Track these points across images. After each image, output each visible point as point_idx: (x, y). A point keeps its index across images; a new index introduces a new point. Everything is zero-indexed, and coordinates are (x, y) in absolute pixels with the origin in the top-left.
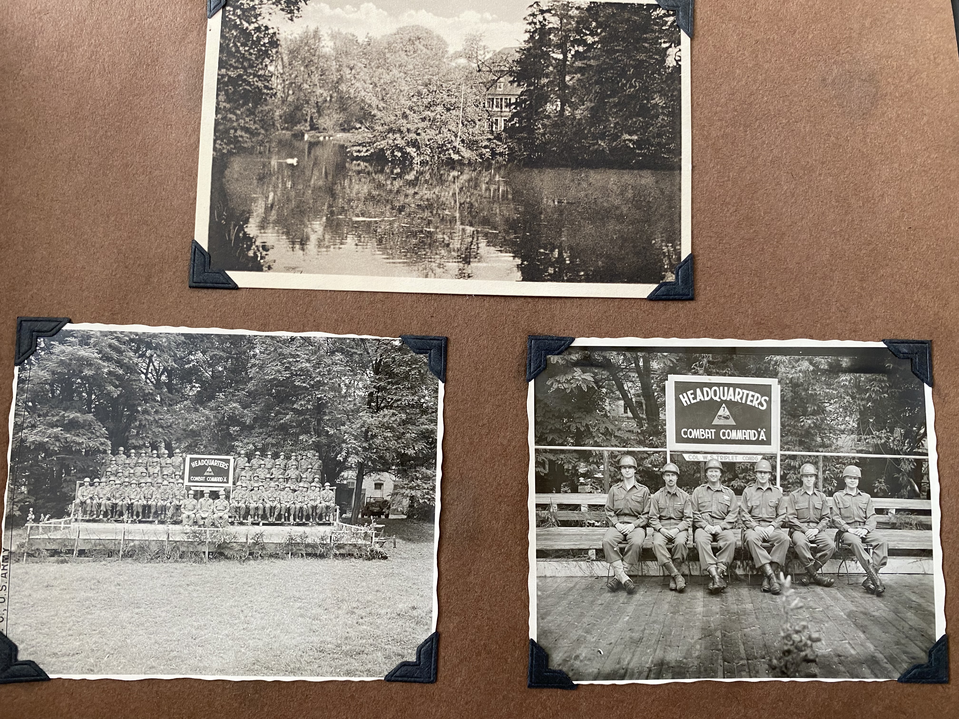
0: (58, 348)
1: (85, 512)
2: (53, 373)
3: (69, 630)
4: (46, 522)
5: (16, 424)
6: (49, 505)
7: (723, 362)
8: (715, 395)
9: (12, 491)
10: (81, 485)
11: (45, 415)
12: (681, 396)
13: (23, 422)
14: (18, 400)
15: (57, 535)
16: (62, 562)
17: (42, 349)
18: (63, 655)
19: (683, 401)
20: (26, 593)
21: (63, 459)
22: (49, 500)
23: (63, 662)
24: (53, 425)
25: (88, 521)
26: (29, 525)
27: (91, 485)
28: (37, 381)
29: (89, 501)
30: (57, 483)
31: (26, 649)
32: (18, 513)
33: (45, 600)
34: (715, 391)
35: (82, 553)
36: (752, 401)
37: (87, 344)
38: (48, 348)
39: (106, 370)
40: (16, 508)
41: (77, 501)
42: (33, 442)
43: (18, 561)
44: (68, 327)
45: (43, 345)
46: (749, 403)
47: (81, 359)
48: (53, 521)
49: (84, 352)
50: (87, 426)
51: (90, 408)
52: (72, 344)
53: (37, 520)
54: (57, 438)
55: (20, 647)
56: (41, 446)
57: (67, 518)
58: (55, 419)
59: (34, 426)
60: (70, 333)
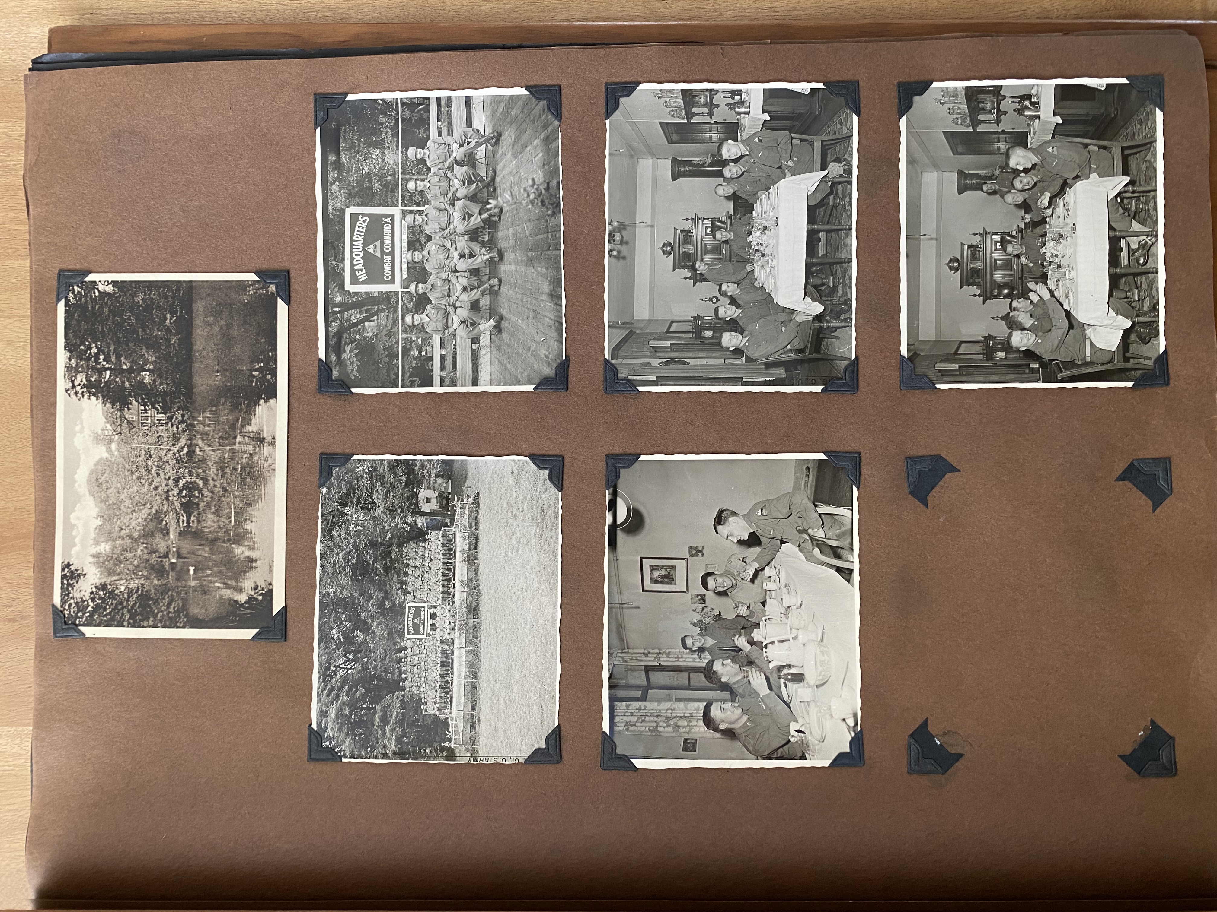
0: (329, 732)
1: (445, 707)
2: (347, 735)
3: (525, 713)
4: (451, 734)
5: (383, 758)
6: (439, 732)
7: (334, 249)
8: (359, 255)
9: (429, 758)
10: (426, 711)
11: (377, 739)
12: (361, 280)
13: (382, 754)
14: (366, 758)
15: (461, 725)
16: (479, 721)
17: (330, 743)
18: (543, 716)
19: (364, 279)
20: (500, 744)
21: (408, 724)
22: (436, 733)
23: (547, 717)
24: (384, 733)
25: (451, 705)
26: (453, 745)
27: (426, 704)
28: (353, 746)
29: (438, 705)
30: (425, 728)
31: (538, 742)
32: (445, 753)
33: (504, 731)
34: (356, 255)
35: (473, 708)
36: (363, 228)
37: (327, 712)
38: (329, 739)
39: (345, 698)
40: (441, 755)
41: (437, 713)
42: (396, 746)
43: (478, 752)
44: (314, 726)
45: (328, 743)
46: (364, 230)
47: (337, 715)
48: (450, 729)
49: (332, 714)
50: (385, 709)
51: (372, 708)
52: (327, 723)
53: (450, 740)
54: (393, 730)
55: (536, 746)
56: (399, 740)
57: (449, 720)
58: (380, 732)
59: (385, 746)
60: (319, 725)
